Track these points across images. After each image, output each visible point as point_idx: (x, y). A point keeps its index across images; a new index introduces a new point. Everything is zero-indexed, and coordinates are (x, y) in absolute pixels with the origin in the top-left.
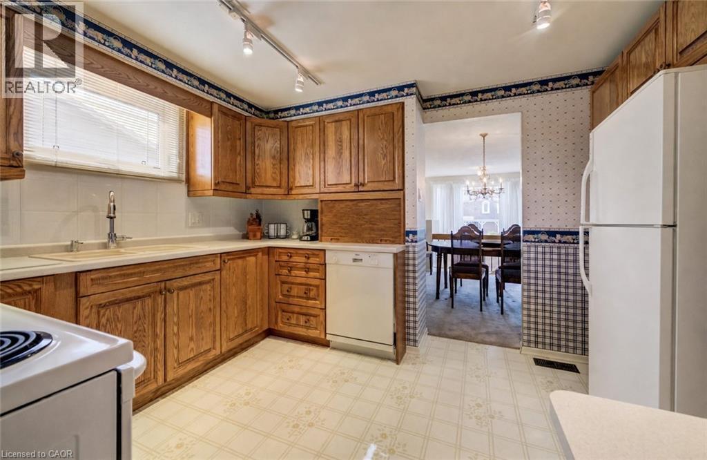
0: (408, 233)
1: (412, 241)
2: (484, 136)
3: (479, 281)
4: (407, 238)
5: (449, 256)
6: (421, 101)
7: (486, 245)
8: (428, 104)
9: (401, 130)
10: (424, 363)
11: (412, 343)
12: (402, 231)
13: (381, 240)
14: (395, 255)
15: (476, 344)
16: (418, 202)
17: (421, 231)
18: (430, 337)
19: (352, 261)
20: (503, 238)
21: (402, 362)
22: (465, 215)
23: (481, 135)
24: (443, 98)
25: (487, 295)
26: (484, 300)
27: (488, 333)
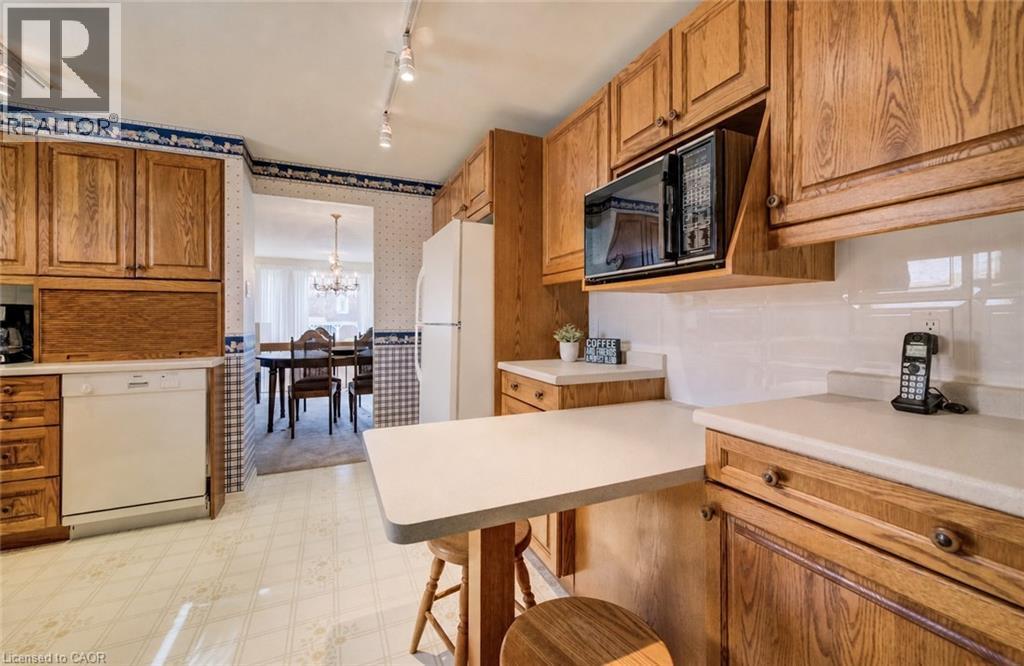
0: (229, 341)
1: (236, 351)
2: (337, 217)
3: (328, 398)
4: (227, 347)
5: (288, 371)
6: (251, 164)
7: (337, 353)
8: (259, 169)
9: (218, 197)
10: (252, 507)
11: (234, 488)
12: (219, 337)
13: (180, 353)
14: (210, 371)
15: (322, 469)
16: (245, 299)
17: (249, 337)
18: (261, 478)
19: (126, 386)
20: (356, 343)
21: (220, 515)
22: (311, 315)
23: (333, 216)
24: (283, 167)
25: (339, 416)
26: (335, 421)
27: (338, 455)
